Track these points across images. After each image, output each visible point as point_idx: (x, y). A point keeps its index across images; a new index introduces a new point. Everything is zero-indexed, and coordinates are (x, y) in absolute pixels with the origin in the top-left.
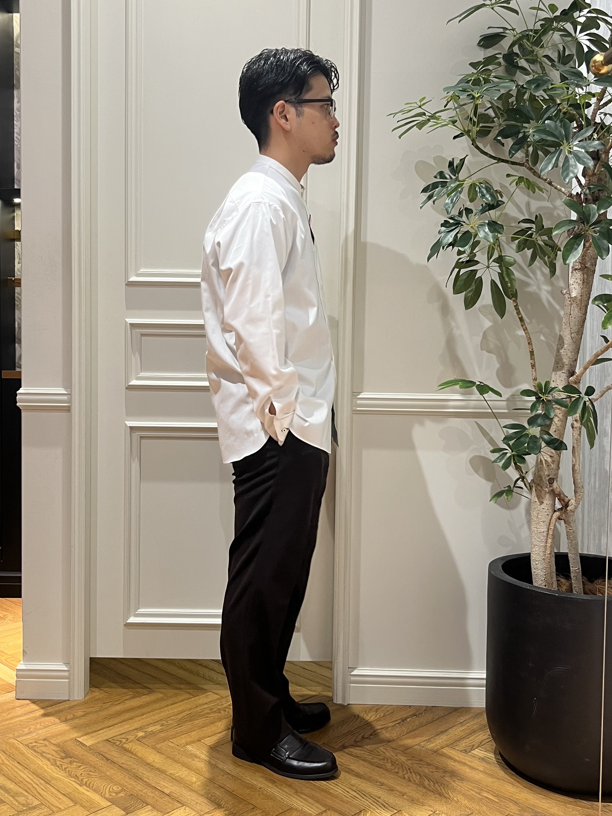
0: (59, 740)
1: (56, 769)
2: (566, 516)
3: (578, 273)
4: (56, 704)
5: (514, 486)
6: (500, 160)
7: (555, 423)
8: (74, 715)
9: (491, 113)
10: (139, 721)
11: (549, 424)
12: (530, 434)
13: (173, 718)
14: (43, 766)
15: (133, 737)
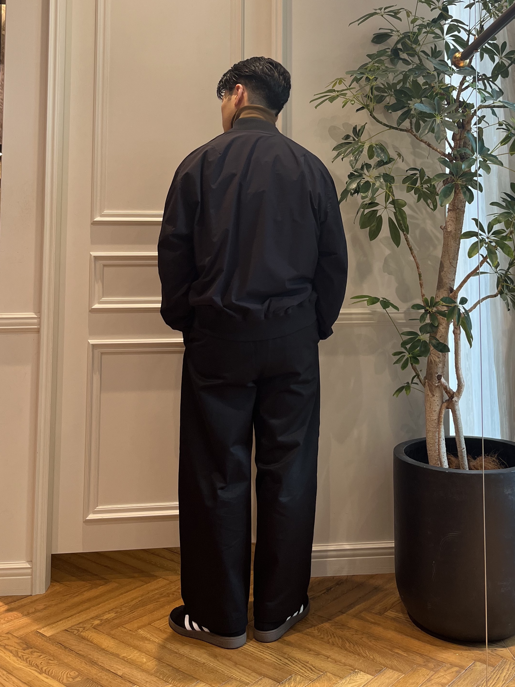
0: (21, 633)
1: (18, 660)
2: (452, 406)
3: (452, 212)
4: (18, 600)
5: (412, 383)
6: (391, 127)
7: (440, 330)
8: (35, 608)
10: (96, 610)
11: (436, 331)
12: (422, 339)
13: (127, 605)
14: (6, 657)
15: (90, 625)
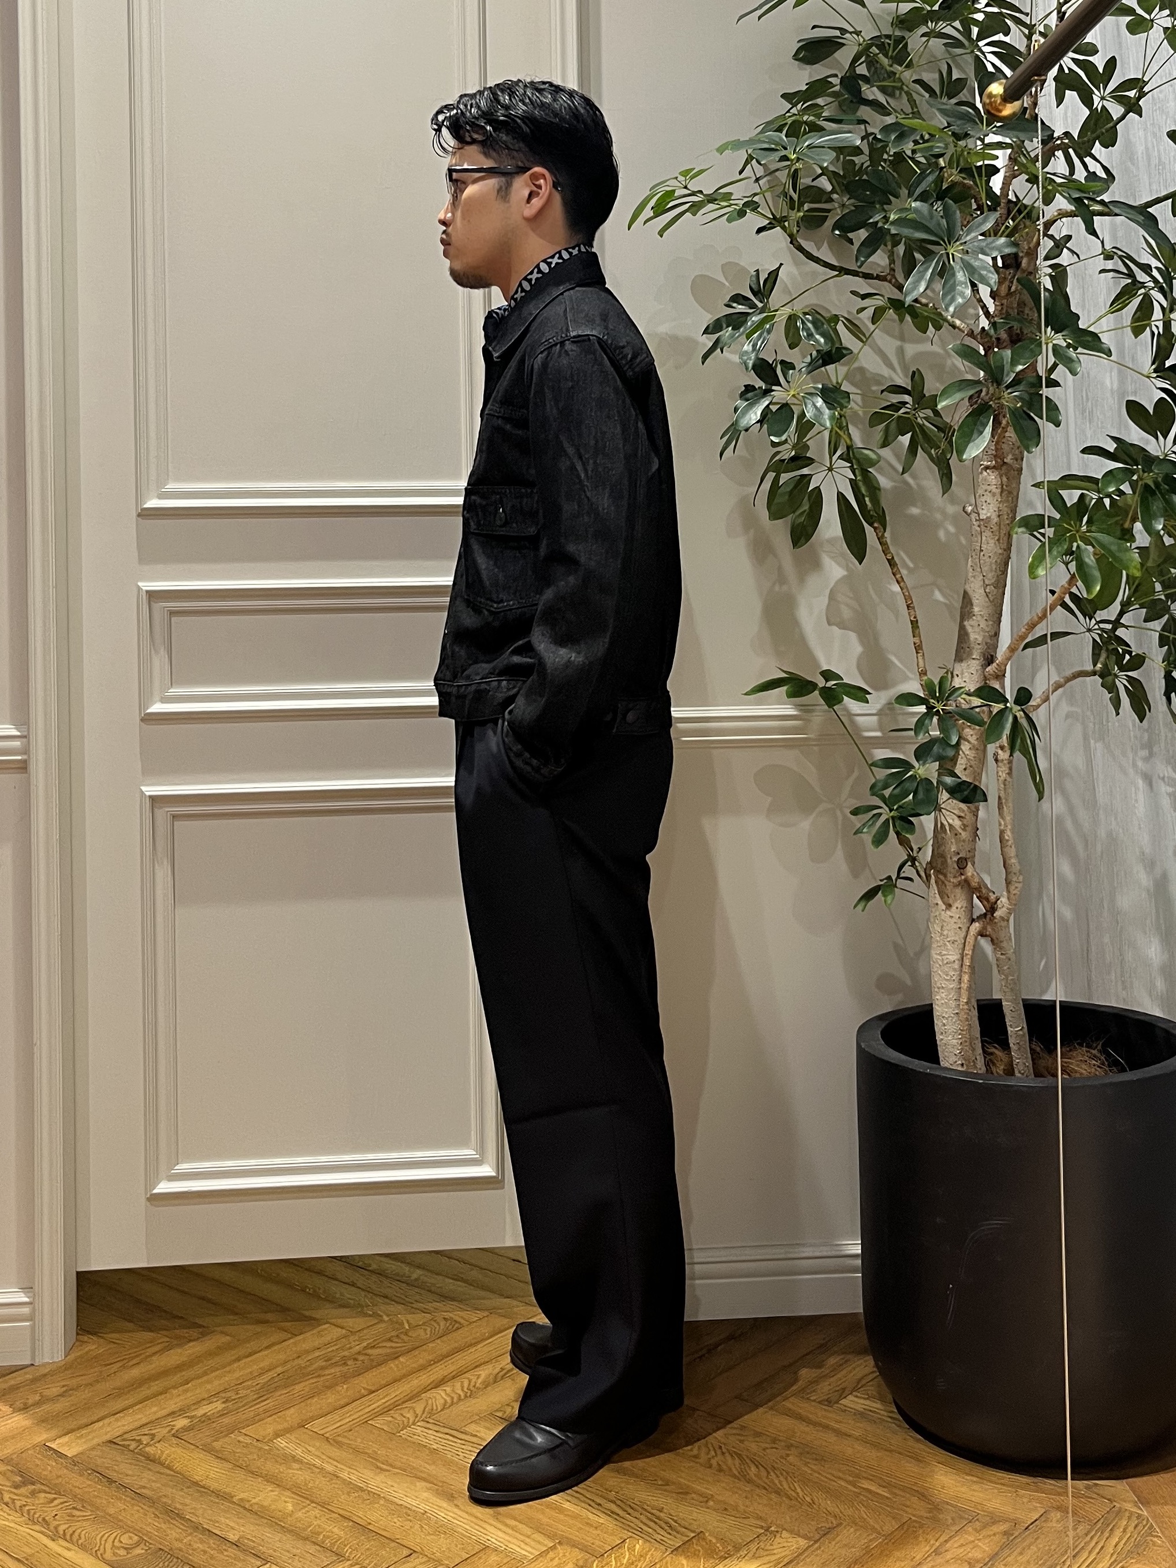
2: (993, 929)
3: (991, 473)
4: (3, 1376)
5: (898, 877)
6: (843, 271)
7: (963, 753)
8: (41, 1396)
9: (825, 184)
10: (180, 1395)
11: (954, 756)
12: (919, 776)
13: (249, 1383)
15: (165, 1431)
